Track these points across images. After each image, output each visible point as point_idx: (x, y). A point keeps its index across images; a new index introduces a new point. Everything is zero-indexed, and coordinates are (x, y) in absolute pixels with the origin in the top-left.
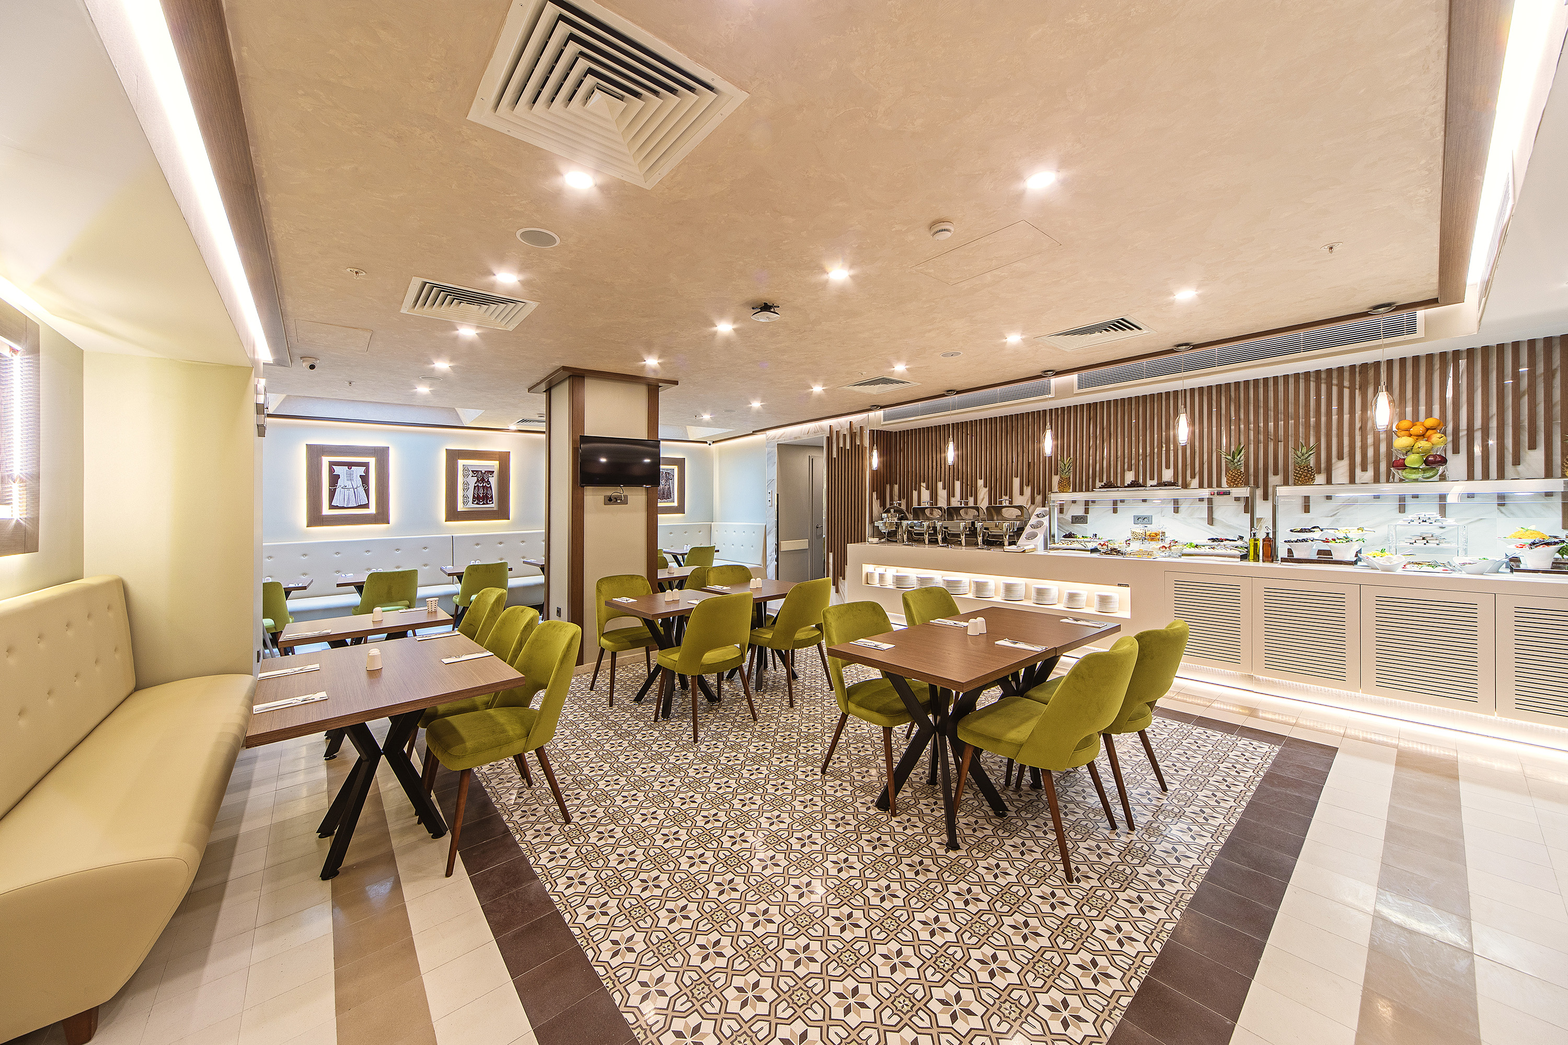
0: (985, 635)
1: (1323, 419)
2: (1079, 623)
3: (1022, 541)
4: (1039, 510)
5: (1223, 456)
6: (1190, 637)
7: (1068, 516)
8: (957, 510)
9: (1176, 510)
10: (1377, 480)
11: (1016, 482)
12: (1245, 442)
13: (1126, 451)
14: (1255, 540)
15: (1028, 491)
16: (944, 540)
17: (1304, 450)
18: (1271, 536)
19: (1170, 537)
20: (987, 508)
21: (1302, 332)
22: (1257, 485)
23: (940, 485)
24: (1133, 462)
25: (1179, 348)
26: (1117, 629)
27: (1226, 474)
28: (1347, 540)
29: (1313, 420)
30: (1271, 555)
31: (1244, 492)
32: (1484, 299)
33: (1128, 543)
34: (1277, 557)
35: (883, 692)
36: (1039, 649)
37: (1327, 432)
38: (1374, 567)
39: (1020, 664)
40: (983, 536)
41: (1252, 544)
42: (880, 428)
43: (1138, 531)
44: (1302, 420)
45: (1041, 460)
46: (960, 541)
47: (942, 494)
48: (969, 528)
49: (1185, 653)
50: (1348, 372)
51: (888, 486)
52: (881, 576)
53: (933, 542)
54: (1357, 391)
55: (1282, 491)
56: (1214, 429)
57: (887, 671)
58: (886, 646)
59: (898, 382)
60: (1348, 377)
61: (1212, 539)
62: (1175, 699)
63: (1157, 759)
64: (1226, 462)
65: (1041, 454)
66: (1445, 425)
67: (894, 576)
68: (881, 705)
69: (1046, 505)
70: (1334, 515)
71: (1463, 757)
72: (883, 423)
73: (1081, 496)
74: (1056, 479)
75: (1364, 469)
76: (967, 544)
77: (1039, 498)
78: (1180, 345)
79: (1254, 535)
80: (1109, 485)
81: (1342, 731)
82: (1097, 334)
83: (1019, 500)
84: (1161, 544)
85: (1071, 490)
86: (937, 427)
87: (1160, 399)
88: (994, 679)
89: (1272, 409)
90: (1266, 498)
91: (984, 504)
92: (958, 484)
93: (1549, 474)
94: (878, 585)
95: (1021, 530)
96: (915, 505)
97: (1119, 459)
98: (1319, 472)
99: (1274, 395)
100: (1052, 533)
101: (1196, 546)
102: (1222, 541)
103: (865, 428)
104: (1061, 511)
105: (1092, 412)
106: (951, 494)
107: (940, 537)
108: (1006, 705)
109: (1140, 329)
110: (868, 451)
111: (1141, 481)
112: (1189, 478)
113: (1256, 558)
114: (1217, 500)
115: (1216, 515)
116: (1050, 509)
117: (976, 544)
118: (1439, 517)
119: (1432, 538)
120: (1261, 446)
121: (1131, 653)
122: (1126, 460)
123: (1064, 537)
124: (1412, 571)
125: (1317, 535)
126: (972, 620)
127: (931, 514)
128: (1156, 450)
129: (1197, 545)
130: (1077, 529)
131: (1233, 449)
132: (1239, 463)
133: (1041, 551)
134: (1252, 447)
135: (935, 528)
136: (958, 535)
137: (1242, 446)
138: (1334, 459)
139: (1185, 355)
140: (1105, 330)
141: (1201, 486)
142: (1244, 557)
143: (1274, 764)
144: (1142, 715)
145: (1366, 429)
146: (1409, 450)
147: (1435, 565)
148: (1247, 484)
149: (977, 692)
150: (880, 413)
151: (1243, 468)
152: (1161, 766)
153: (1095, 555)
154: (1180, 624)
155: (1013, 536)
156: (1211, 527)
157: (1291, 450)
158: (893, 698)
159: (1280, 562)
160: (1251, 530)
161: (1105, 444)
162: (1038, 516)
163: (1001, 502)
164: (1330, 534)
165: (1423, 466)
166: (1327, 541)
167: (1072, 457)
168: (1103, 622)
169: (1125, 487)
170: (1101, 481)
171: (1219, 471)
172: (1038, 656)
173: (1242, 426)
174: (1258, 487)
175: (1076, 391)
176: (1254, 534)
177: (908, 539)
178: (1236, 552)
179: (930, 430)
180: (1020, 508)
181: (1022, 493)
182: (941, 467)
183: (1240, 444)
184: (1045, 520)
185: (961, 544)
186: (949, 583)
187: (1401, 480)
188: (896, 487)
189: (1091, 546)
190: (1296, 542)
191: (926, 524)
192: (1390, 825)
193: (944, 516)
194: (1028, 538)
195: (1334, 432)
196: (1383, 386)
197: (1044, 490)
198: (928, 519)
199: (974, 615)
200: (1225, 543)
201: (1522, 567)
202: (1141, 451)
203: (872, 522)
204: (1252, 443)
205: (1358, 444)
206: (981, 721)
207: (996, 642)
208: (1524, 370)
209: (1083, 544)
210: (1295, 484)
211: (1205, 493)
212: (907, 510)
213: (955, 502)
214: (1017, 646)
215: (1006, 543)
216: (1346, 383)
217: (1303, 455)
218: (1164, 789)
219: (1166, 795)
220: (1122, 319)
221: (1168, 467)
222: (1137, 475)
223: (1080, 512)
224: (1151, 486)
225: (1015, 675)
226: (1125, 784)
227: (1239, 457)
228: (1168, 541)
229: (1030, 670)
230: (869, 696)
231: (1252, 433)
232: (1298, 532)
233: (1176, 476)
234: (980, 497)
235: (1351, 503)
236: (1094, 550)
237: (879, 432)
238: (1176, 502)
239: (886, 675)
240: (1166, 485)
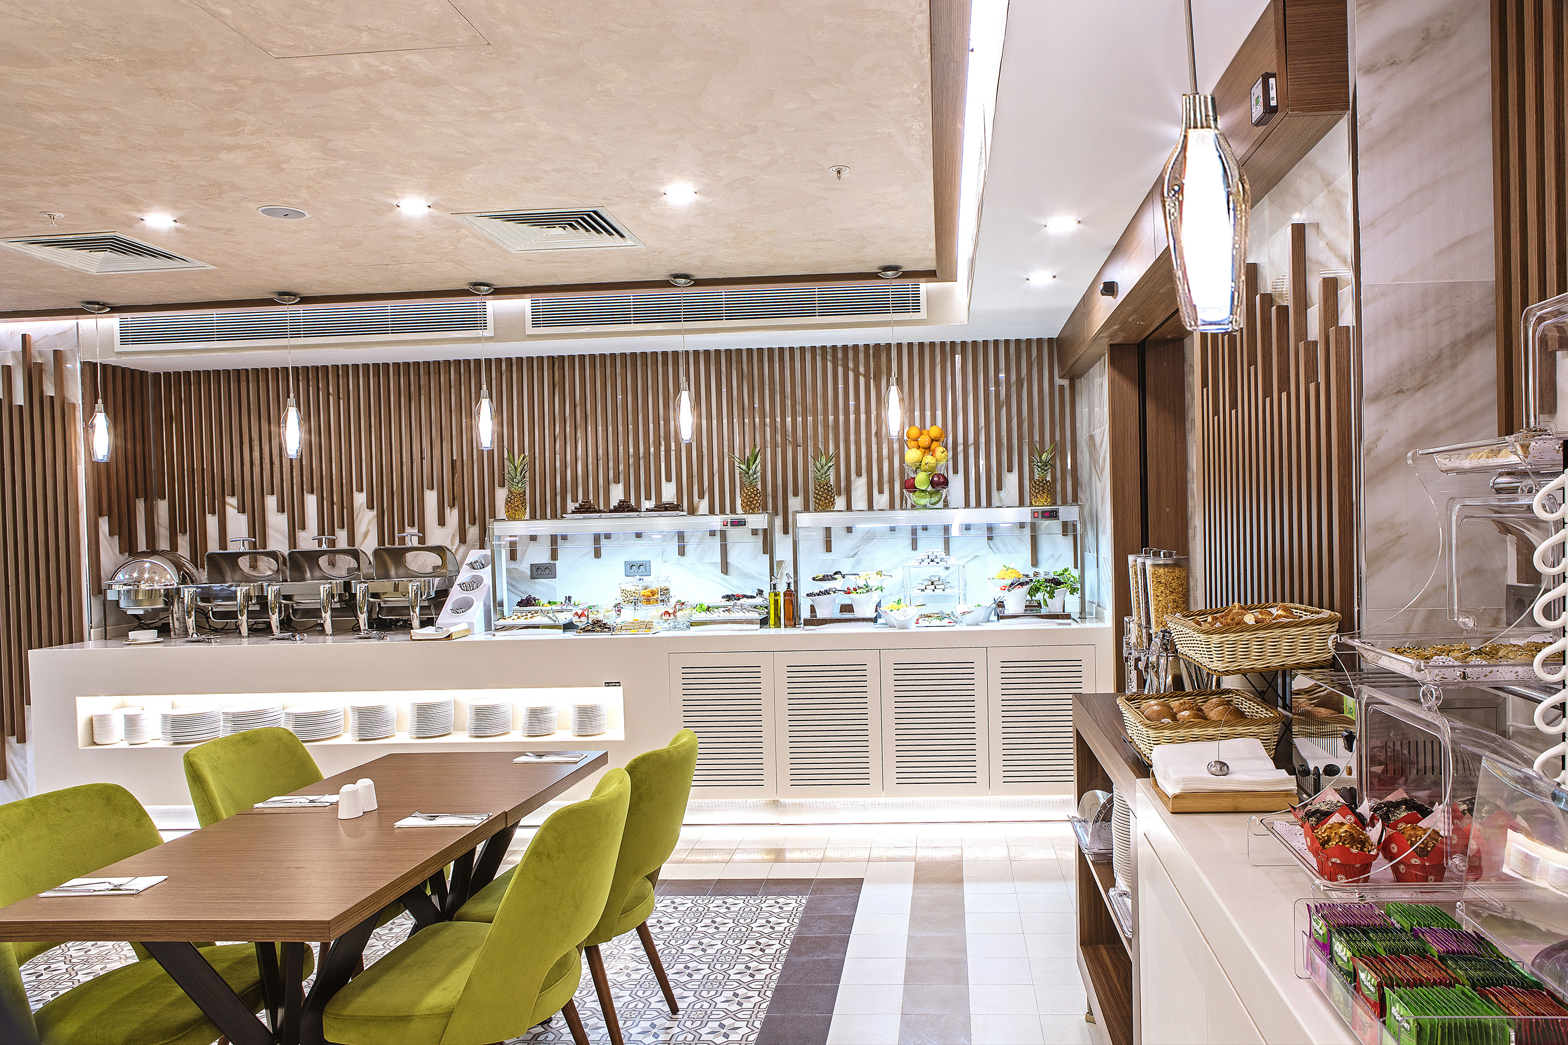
0: (375, 814)
1: (841, 418)
2: (545, 759)
3: (445, 617)
4: (475, 555)
5: (736, 464)
6: (699, 756)
7: (524, 567)
8: (312, 557)
9: (682, 552)
10: (892, 507)
11: (431, 498)
12: (761, 445)
13: (611, 449)
14: (776, 595)
15: (452, 516)
16: (286, 625)
17: (824, 461)
18: (792, 588)
19: (676, 595)
20: (376, 553)
21: (816, 287)
22: (776, 513)
23: (271, 502)
24: (621, 467)
25: (677, 280)
26: (602, 760)
27: (741, 493)
28: (867, 589)
29: (831, 418)
30: (793, 619)
31: (758, 521)
32: (970, 281)
33: (618, 608)
34: (800, 619)
35: (141, 995)
36: (476, 821)
37: (846, 436)
38: (891, 624)
39: (444, 856)
40: (370, 612)
41: (772, 602)
42: (112, 360)
43: (630, 588)
44: (820, 418)
45: (475, 457)
46: (322, 625)
47: (277, 523)
48: (340, 595)
49: (694, 783)
50: (863, 353)
51: (140, 505)
52: (131, 722)
53: (261, 630)
54: (872, 381)
55: (804, 520)
56: (725, 421)
57: (146, 940)
58: (142, 883)
59: (154, 254)
60: (863, 361)
61: (727, 596)
62: (688, 862)
63: (665, 966)
64: (740, 473)
65: (475, 445)
66: (946, 436)
67: (165, 717)
68: (135, 1026)
69: (488, 544)
70: (854, 555)
71: (968, 855)
72: (119, 348)
73: (545, 527)
74: (501, 494)
75: (881, 491)
76: (338, 630)
77: (473, 532)
78: (677, 276)
79: (775, 588)
80: (586, 509)
81: (866, 855)
82: (558, 230)
83: (437, 536)
84: (662, 609)
85: (527, 516)
86: (260, 374)
87: (655, 364)
88: (393, 896)
89: (789, 396)
90: (786, 532)
91: (368, 544)
92: (311, 501)
93: (1021, 504)
94: (125, 745)
95: (443, 594)
96: (213, 547)
97: (601, 462)
98: (839, 494)
99: (791, 375)
100: (498, 599)
101: (708, 609)
102: (739, 599)
103: (69, 356)
104: (513, 556)
105: (557, 374)
106: (296, 524)
107: (275, 619)
108: (422, 943)
109: (622, 236)
110: (79, 414)
111: (633, 502)
112: (696, 498)
113: (777, 624)
114: (732, 532)
115: (731, 559)
116: (493, 552)
117: (356, 629)
118: (944, 556)
119: (939, 582)
120: (779, 450)
121: (620, 796)
122: (611, 464)
123: (520, 604)
124: (924, 627)
125: (838, 584)
126: (347, 788)
127: (254, 566)
128: (652, 450)
129: (709, 607)
130: (541, 589)
131: (747, 454)
132: (755, 476)
133: (479, 635)
134: (769, 450)
135: (262, 600)
136: (316, 613)
137: (758, 449)
138: (853, 476)
139: (684, 293)
140: (571, 225)
141: (712, 511)
142: (764, 622)
143: (802, 923)
144: (641, 898)
145: (881, 435)
146: (918, 468)
147: (941, 617)
148: (765, 509)
149: (362, 933)
150: (111, 323)
151: (759, 483)
152: (670, 975)
153: (570, 635)
154: (687, 737)
155: (428, 608)
156: (725, 577)
157: (811, 460)
158: (168, 1000)
159: (802, 626)
160: (771, 581)
161: (579, 434)
162: (472, 566)
163: (402, 541)
164: (851, 582)
165: (930, 489)
166: (848, 592)
167: (527, 453)
168: (582, 752)
169: (611, 511)
170: (575, 500)
171: (733, 487)
172: (477, 834)
173: (757, 420)
174: (777, 514)
175: (530, 330)
176: (775, 585)
177: (199, 628)
178: (755, 615)
179: (243, 377)
180: (440, 550)
181: (442, 522)
182: (272, 464)
183: (755, 446)
184: (485, 574)
185: (322, 632)
186: (301, 719)
187: (913, 507)
188: (163, 507)
189: (563, 618)
190: (819, 595)
191: (240, 591)
192: (910, 963)
193: (283, 572)
194: (455, 611)
195: (852, 437)
196: (893, 379)
197: (482, 515)
198: (247, 579)
199: (352, 776)
200: (742, 601)
201: (1006, 613)
202: (631, 450)
203: (98, 590)
204: (769, 445)
205: (875, 456)
206: (372, 991)
207: (399, 824)
208: (1002, 375)
209: (550, 615)
210: (816, 511)
211: (716, 522)
212: (194, 560)
213: (307, 541)
214: (440, 822)
215: (416, 623)
216: (862, 370)
217: (822, 467)
218: (674, 1009)
219: (676, 1020)
220: (595, 212)
221: (669, 479)
222: (627, 491)
223: (543, 558)
224: (648, 510)
225: (437, 880)
226: (621, 1023)
227: (754, 466)
228: (673, 601)
229: (464, 862)
230: (102, 1014)
231: (768, 429)
232: (820, 580)
233: (680, 495)
234: (360, 529)
235: (870, 536)
236: (568, 627)
237: (110, 371)
238: (681, 536)
239: (148, 950)
240: (666, 509)
